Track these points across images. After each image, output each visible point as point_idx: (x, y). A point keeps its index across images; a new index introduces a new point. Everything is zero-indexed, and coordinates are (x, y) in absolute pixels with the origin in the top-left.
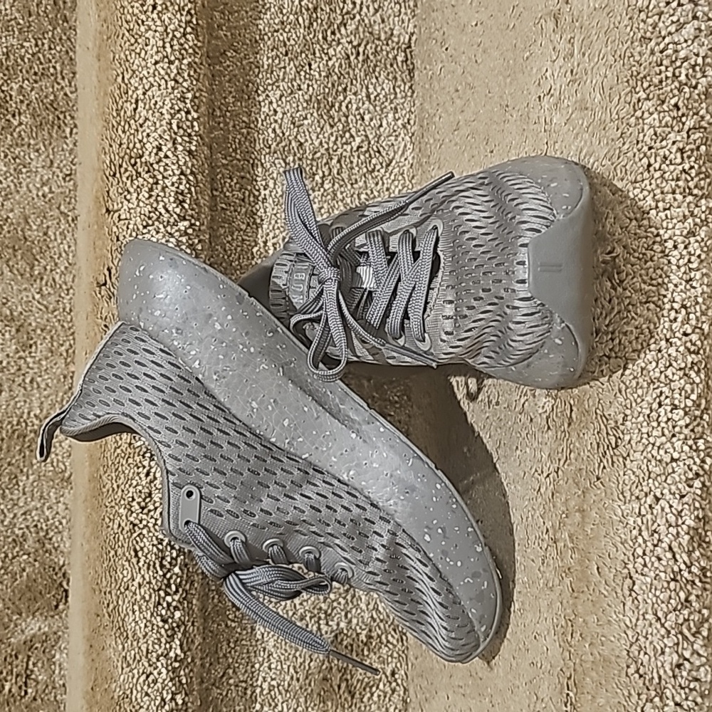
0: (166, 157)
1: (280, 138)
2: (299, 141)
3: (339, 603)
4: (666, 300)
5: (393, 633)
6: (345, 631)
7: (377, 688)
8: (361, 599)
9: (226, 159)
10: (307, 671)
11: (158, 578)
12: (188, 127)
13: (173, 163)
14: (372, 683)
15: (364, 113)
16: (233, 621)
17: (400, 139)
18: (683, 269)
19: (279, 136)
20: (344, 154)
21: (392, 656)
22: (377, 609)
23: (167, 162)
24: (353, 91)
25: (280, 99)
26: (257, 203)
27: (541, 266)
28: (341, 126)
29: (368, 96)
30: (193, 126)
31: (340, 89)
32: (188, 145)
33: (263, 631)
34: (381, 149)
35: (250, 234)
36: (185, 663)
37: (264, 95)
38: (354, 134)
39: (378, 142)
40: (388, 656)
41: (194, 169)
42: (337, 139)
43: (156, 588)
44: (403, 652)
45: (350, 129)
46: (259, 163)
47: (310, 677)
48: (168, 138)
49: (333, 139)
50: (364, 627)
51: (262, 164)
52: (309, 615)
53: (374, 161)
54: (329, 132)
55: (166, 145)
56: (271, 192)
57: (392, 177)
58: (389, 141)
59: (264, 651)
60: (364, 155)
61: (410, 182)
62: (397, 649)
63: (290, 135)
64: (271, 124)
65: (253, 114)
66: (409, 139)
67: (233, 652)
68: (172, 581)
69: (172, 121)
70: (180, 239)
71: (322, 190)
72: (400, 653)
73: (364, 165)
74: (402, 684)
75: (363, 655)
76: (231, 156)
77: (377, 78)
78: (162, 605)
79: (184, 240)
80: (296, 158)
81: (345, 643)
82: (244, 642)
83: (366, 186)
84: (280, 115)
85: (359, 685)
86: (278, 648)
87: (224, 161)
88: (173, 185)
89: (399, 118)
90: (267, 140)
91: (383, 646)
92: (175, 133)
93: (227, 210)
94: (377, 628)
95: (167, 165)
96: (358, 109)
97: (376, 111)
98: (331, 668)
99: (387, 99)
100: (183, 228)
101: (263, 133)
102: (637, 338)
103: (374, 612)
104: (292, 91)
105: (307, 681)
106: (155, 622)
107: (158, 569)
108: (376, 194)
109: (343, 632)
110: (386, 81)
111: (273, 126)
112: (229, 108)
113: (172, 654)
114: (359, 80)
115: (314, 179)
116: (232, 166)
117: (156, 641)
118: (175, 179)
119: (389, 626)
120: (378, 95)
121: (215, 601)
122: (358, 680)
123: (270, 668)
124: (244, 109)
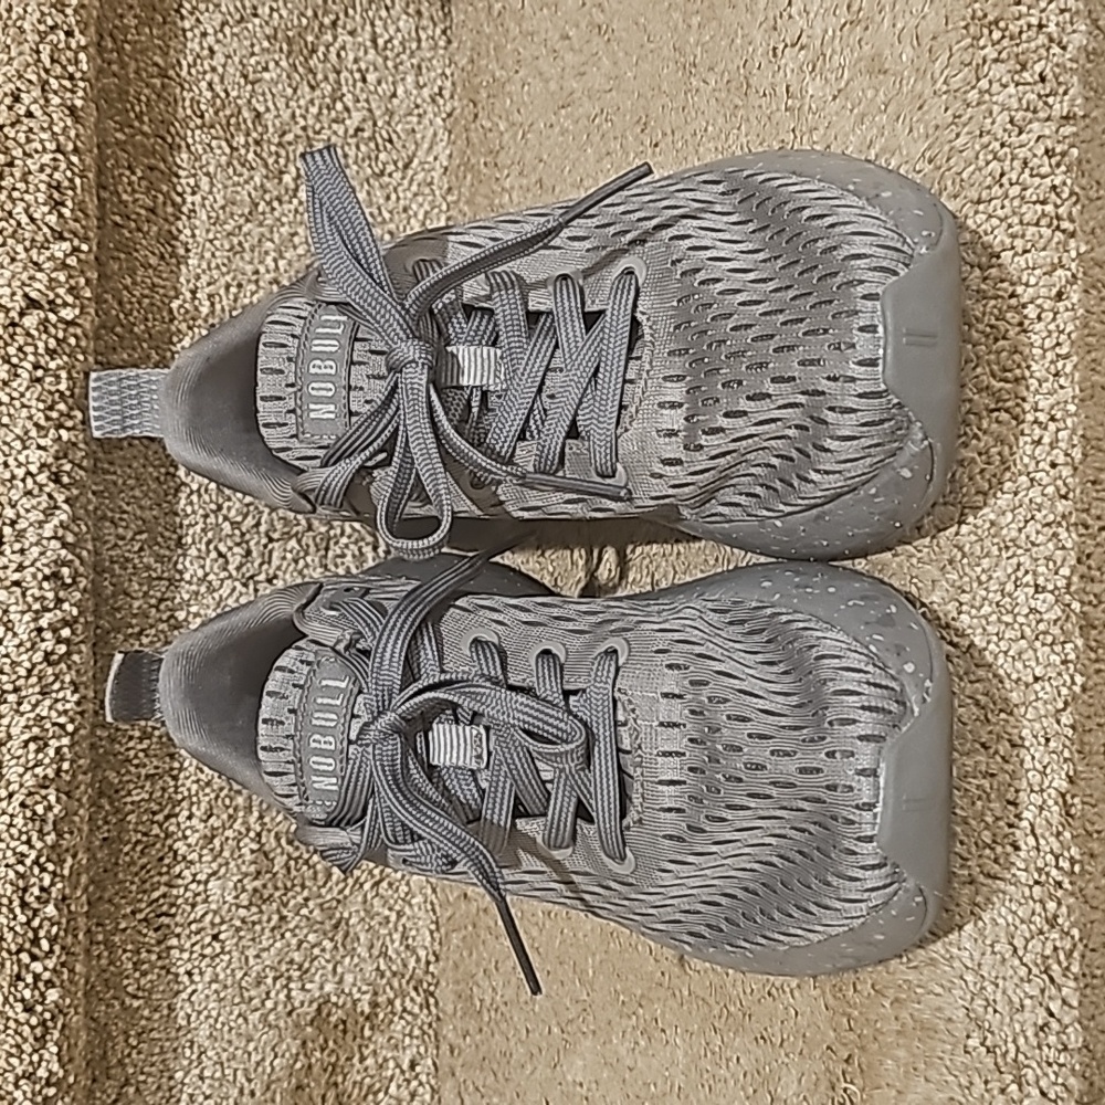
0: (29, 114)
1: (220, 102)
2: (255, 110)
3: (323, 950)
4: (1027, 407)
5: (413, 994)
6: (334, 999)
7: (386, 1093)
8: (358, 939)
9: (121, 130)
10: (269, 1076)
11: (18, 929)
12: (69, 60)
13: (43, 129)
14: (378, 1086)
15: (367, 70)
16: (135, 997)
17: (426, 121)
18: (1050, 355)
19: (218, 96)
20: (334, 139)
21: (410, 1035)
22: (386, 954)
23: (31, 125)
24: (348, 27)
25: (221, 31)
26: (179, 219)
27: (908, 334)
28: (329, 88)
29: (374, 41)
30: (77, 62)
31: (327, 21)
32: (68, 95)
33: (189, 1011)
34: (394, 137)
35: (164, 275)
36: (65, 1086)
37: (193, 19)
38: (350, 104)
39: (389, 123)
40: (405, 1035)
41: (79, 144)
42: (320, 113)
43: (14, 948)
44: (430, 1025)
45: (343, 95)
46: (183, 144)
47: (273, 1087)
48: (34, 78)
49: (314, 110)
50: (364, 988)
51: (188, 146)
52: (272, 975)
53: (383, 156)
54: (308, 97)
55: (28, 92)
56: (204, 198)
57: (414, 188)
58: (408, 123)
59: (191, 1047)
60: (366, 144)
61: (444, 199)
62: (419, 1022)
63: (239, 97)
64: (205, 72)
65: (172, 52)
66: (441, 123)
67: (134, 1055)
68: (42, 933)
69: (41, 47)
70: (54, 275)
71: (295, 201)
72: (426, 1027)
73: (367, 162)
74: (428, 1082)
75: (362, 1037)
76: (131, 126)
77: (387, 8)
78: (24, 980)
79: (62, 278)
80: (250, 140)
81: (333, 1019)
82: (155, 1035)
83: (371, 200)
84: (219, 59)
85: (356, 1091)
86: (216, 1039)
87: (119, 135)
88: (42, 170)
89: (425, 85)
90: (198, 102)
91: (396, 1019)
92: (47, 71)
93: (122, 226)
94: (388, 989)
95: (31, 130)
96: (356, 61)
97: (387, 68)
98: (310, 1067)
99: (404, 49)
100: (60, 255)
101: (191, 90)
102: (982, 471)
103: (381, 960)
104: (242, 17)
105: (269, 1095)
106: (11, 1014)
107: (18, 911)
108: (387, 215)
109: (329, 1001)
110: (404, 17)
111: (208, 77)
112: (129, 37)
113: (42, 1073)
114: (359, 9)
115: (281, 180)
116: (134, 146)
117: (14, 1051)
118: (46, 158)
119: (408, 982)
120: (390, 40)
121: (104, 962)
122: (355, 1083)
123: (202, 1078)
124: (156, 41)
